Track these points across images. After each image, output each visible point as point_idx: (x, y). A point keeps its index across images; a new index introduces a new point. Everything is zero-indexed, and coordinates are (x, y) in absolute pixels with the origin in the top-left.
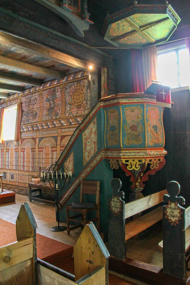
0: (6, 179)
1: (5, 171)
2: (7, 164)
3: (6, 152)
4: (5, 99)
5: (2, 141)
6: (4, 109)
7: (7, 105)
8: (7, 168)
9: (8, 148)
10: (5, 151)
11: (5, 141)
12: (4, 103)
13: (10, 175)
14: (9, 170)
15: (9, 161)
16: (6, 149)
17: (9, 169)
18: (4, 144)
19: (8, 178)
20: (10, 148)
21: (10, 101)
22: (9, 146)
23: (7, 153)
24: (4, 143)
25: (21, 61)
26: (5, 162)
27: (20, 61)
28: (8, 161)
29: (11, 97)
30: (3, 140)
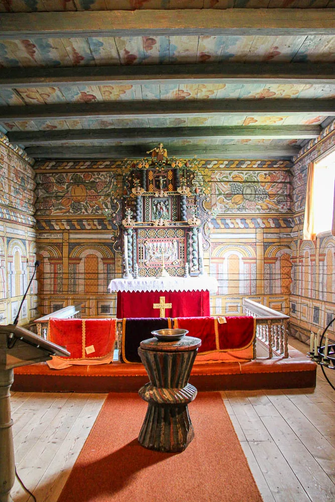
0: (317, 324)
1: (318, 304)
2: (321, 290)
3: (320, 260)
4: (315, 139)
5: (313, 237)
6: (313, 163)
7: (319, 153)
8: (321, 298)
9: (323, 251)
10: (317, 258)
11: (316, 235)
12: (314, 150)
13: (326, 313)
14: (323, 303)
15: (325, 281)
16: (320, 255)
17: (325, 302)
18: (315, 243)
19: (323, 321)
20: (326, 251)
21: (323, 142)
22: (324, 248)
23: (321, 263)
24: (315, 239)
25: (294, 7)
26: (317, 284)
27: (292, 10)
28: (322, 283)
29: (325, 132)
30: (314, 233)
